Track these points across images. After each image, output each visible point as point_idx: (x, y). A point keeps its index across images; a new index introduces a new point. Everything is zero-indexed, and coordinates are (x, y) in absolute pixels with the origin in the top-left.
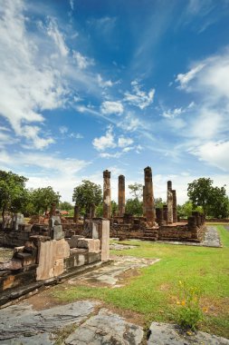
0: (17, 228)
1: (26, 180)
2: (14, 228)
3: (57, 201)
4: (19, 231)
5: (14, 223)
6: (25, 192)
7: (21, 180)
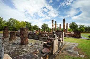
0: (34, 34)
1: (31, 23)
2: (33, 34)
3: (38, 28)
4: (35, 35)
5: (33, 33)
6: (31, 26)
7: (30, 23)
